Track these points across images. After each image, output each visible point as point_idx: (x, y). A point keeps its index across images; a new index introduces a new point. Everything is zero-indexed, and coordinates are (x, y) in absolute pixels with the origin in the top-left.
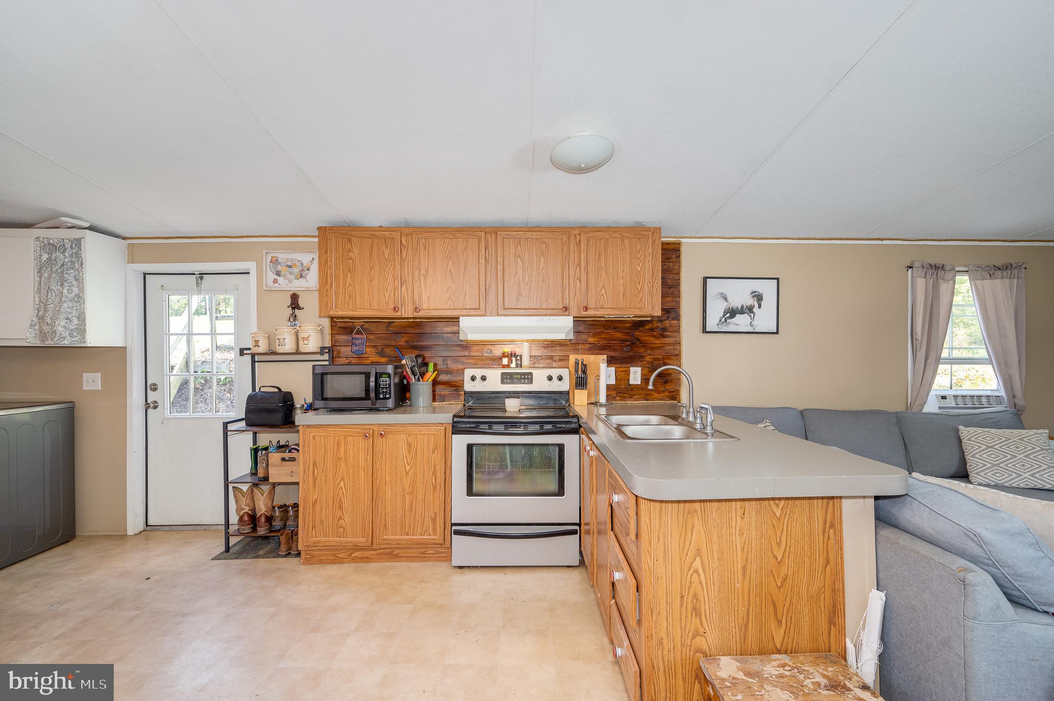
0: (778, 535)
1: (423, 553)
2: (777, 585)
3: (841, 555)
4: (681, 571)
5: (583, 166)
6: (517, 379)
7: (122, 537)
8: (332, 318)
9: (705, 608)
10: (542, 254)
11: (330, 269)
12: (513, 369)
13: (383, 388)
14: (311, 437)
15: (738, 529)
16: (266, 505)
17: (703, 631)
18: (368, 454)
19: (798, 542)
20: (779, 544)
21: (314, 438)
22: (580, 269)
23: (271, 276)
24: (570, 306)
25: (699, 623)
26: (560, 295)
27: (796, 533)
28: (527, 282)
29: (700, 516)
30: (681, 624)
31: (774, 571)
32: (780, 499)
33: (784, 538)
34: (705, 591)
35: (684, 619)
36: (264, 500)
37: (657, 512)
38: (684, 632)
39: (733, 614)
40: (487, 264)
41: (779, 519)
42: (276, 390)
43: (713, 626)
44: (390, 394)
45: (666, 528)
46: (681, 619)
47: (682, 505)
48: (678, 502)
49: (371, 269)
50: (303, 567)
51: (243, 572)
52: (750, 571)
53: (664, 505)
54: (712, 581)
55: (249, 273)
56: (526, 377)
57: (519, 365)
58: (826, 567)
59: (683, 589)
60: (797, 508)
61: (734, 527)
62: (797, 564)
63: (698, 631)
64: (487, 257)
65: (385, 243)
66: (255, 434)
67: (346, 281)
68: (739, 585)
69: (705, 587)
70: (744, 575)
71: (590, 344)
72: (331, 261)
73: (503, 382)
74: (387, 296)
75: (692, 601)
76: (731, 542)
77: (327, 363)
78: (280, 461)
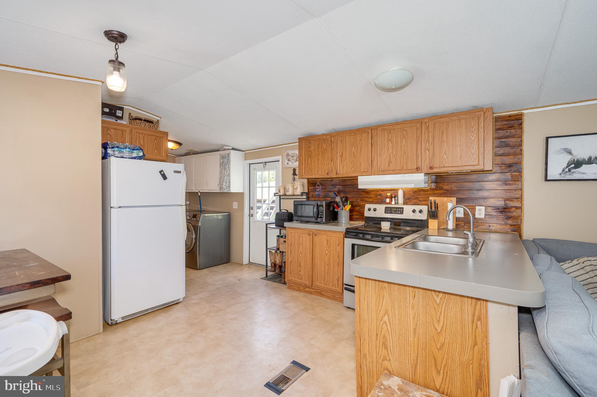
0: (438, 315)
1: (334, 296)
2: (437, 348)
3: (486, 341)
4: (377, 320)
5: (394, 87)
6: (394, 211)
7: (242, 265)
8: (308, 179)
9: (390, 346)
10: (404, 137)
11: (302, 157)
12: (393, 205)
13: (321, 212)
14: (290, 233)
15: (411, 305)
16: (279, 261)
17: (389, 359)
18: (310, 243)
19: (452, 323)
20: (439, 321)
21: (291, 233)
22: (429, 143)
23: (286, 161)
24: (422, 167)
25: (386, 353)
26: (415, 160)
27: (451, 317)
28: (394, 154)
29: (388, 292)
30: (376, 350)
31: (435, 337)
32: (439, 292)
33: (442, 318)
34: (390, 335)
35: (378, 347)
36: (278, 258)
37: (364, 284)
38: (378, 355)
39: (407, 356)
40: (372, 147)
41: (438, 305)
42: (286, 211)
43: (395, 358)
44: (323, 215)
45: (369, 294)
46: (376, 347)
47: (377, 283)
48: (376, 280)
49: (318, 155)
50: (287, 289)
51: (267, 285)
52: (418, 333)
53: (367, 280)
54: (394, 331)
55: (279, 161)
56: (400, 210)
57: (397, 203)
58: (474, 347)
59: (378, 331)
60: (452, 300)
61: (408, 303)
62: (452, 338)
63: (386, 358)
64: (372, 142)
65: (324, 142)
66: (280, 230)
67: (308, 161)
68: (411, 339)
69: (390, 333)
70: (415, 333)
71: (445, 190)
72: (303, 153)
73: (385, 213)
74: (325, 167)
75: (383, 339)
76: (406, 311)
77: (305, 200)
78: (283, 242)
